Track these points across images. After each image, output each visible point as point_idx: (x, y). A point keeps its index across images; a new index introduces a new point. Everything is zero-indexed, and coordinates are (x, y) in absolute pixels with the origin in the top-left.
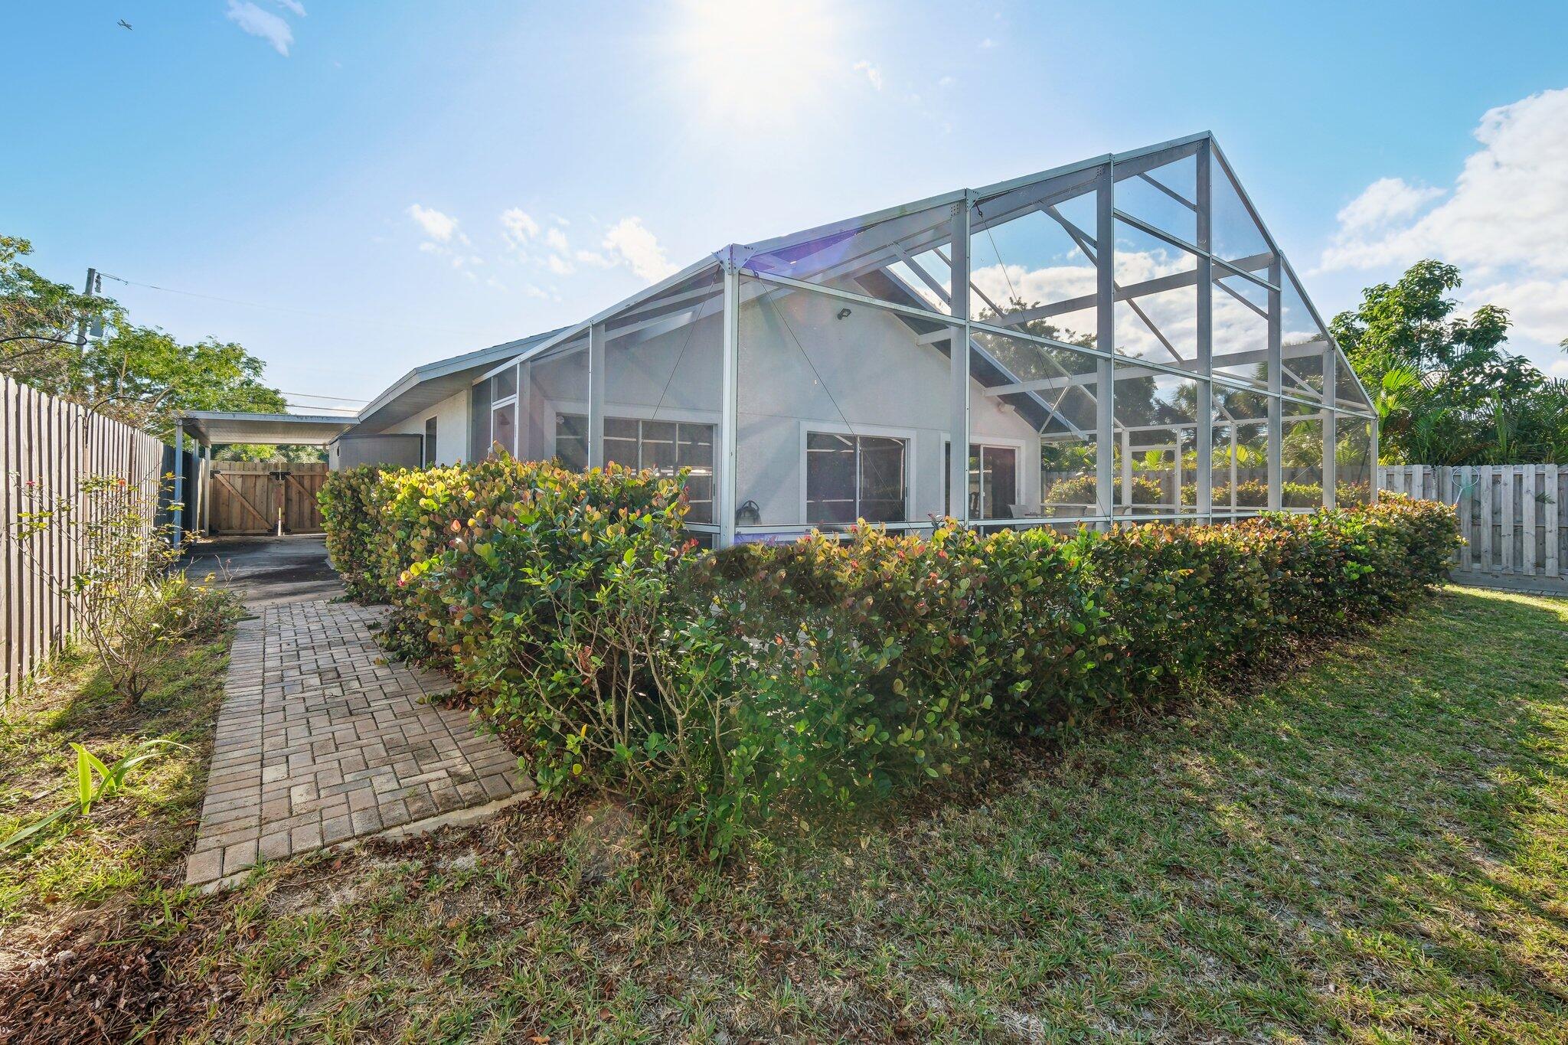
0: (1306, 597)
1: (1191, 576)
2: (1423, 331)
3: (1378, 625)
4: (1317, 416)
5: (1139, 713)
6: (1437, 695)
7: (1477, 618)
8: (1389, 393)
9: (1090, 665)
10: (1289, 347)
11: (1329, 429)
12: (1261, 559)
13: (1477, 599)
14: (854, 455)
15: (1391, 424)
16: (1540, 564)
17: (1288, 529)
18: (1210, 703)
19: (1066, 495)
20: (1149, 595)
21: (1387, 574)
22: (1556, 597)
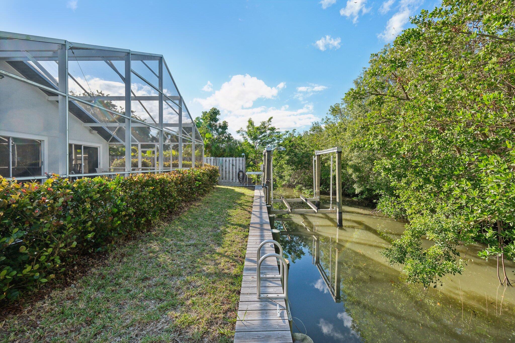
0: (187, 192)
1: (154, 189)
2: (213, 125)
3: (203, 197)
4: (191, 143)
5: (138, 234)
6: (212, 212)
7: (222, 193)
8: (207, 139)
9: (119, 222)
10: (184, 124)
11: (193, 147)
12: (175, 182)
13: (222, 188)
14: (8, 145)
15: (207, 146)
16: (233, 179)
17: (182, 173)
18: (160, 226)
19: (119, 164)
20: (141, 196)
21: (205, 184)
22: (235, 186)
